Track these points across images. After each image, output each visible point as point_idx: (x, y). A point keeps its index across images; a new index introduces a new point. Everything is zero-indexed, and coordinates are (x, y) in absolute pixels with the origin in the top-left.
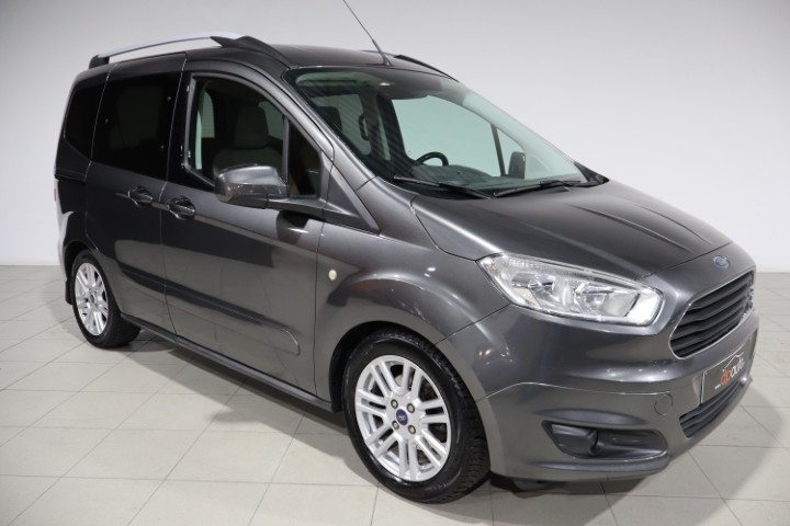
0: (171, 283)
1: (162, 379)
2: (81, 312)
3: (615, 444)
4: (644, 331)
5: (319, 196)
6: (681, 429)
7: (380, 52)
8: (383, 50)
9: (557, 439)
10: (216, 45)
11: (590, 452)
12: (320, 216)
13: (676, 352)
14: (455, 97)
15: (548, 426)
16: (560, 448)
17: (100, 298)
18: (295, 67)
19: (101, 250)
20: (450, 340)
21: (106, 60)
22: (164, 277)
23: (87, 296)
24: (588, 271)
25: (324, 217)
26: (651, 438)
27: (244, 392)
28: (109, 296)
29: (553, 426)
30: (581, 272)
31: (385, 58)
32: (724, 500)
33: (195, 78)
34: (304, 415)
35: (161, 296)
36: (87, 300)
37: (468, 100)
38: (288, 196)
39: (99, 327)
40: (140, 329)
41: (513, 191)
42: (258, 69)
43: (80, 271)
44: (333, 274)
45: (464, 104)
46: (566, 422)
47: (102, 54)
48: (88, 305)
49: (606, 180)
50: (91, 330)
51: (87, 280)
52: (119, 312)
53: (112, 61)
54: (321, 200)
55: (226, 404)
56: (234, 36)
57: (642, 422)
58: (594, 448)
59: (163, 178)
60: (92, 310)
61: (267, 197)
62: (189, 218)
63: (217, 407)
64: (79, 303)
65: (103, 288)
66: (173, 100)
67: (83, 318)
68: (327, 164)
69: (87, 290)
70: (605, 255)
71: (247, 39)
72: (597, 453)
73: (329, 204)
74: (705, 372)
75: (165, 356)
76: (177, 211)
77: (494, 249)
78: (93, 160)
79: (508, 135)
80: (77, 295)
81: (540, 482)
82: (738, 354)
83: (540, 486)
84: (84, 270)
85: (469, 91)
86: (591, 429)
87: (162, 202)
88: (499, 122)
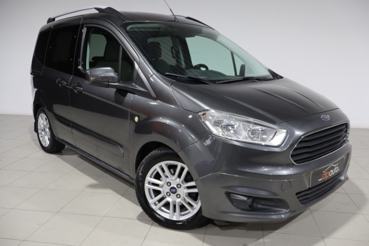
0: (73, 123)
1: (71, 167)
2: (40, 135)
3: (262, 205)
4: (277, 150)
5: (133, 82)
6: (297, 200)
7: (173, 15)
8: (175, 14)
9: (232, 201)
10: (97, 12)
11: (249, 209)
12: (132, 91)
13: (294, 161)
14: (212, 36)
15: (228, 194)
16: (234, 205)
17: (48, 130)
18: (127, 21)
19: (47, 108)
20: (184, 151)
21: (54, 19)
22: (70, 120)
23: (43, 129)
24: (251, 120)
25: (134, 92)
26: (280, 203)
27: (106, 175)
28: (50, 129)
29: (231, 194)
30: (248, 120)
31: (175, 18)
32: (323, 238)
33: (86, 27)
34: (130, 186)
35: (69, 129)
36: (43, 130)
37: (219, 39)
38: (119, 82)
39: (47, 142)
40: (65, 146)
41: (227, 81)
42: (111, 22)
43: (40, 117)
44: (136, 119)
45: (217, 40)
46: (237, 193)
47: (52, 17)
48: (43, 132)
49: (282, 77)
50: (44, 144)
51: (43, 121)
52: (55, 136)
53: (56, 19)
54: (133, 84)
55: (96, 180)
56: (103, 7)
57: (276, 194)
58: (251, 206)
59: (71, 74)
60: (45, 135)
61: (108, 82)
62: (80, 92)
63: (92, 181)
64: (39, 131)
65: (48, 126)
66: (77, 37)
67: (41, 139)
68: (137, 66)
69: (42, 126)
70: (261, 112)
71: (109, 9)
72: (252, 209)
73: (136, 86)
74: (312, 172)
75: (75, 157)
76: (76, 89)
77: (207, 108)
78: (45, 66)
79: (238, 56)
80: (39, 128)
81: (227, 222)
82: (334, 164)
83: (227, 224)
84: (41, 117)
85: (220, 34)
86: (249, 197)
87: (70, 86)
88: (235, 50)
